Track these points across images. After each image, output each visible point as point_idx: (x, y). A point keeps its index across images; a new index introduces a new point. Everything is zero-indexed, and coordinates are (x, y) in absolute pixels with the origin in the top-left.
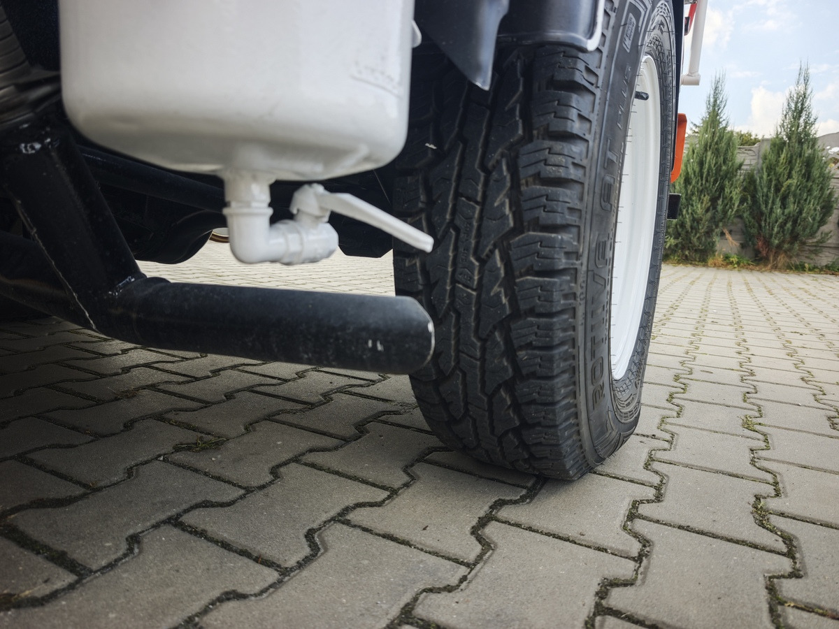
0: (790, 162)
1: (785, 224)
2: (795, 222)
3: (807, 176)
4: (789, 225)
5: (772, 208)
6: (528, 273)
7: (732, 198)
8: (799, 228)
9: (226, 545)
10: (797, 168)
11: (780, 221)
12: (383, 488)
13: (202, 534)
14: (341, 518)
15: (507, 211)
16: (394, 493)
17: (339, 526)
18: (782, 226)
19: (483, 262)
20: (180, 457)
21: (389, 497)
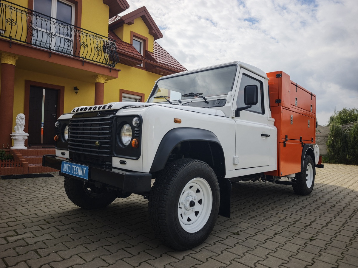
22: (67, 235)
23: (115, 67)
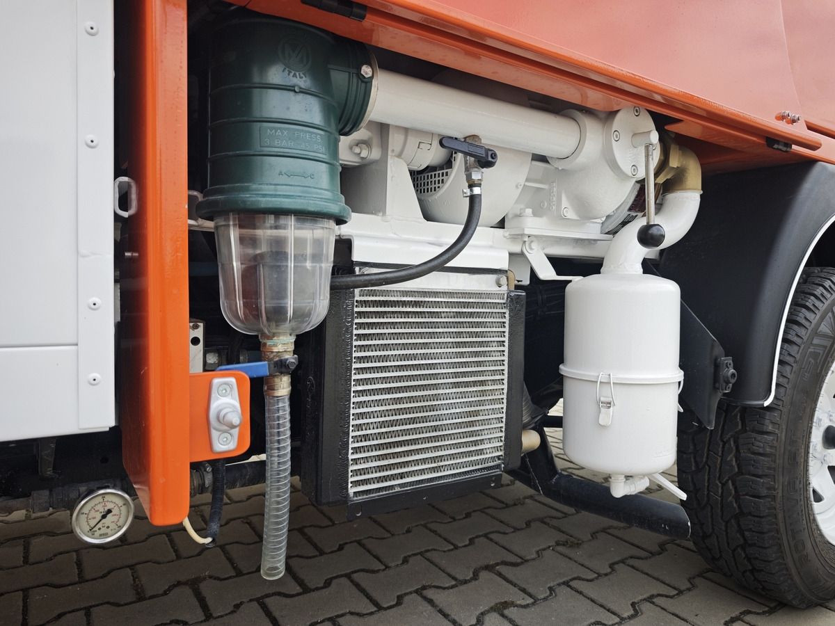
6: (747, 494)
9: (593, 601)
12: (675, 588)
13: (581, 593)
14: (650, 599)
15: (734, 463)
16: (680, 592)
17: (648, 604)
19: (723, 485)
20: (560, 549)
21: (677, 594)
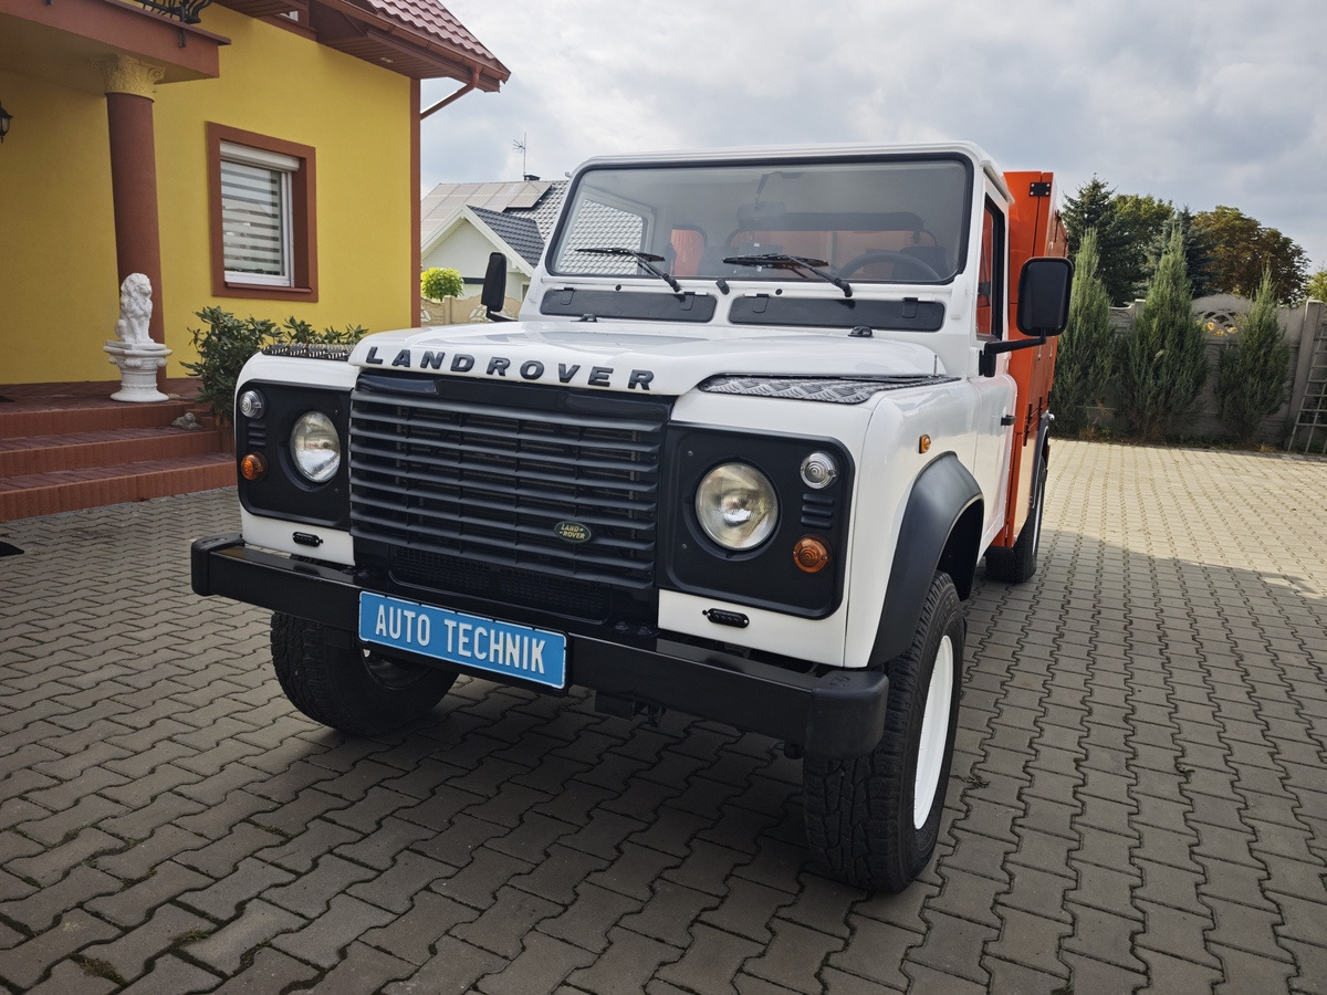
0: (1162, 329)
1: (1159, 395)
2: (1168, 393)
3: (1180, 345)
4: (1162, 397)
5: (1145, 379)
7: (1103, 368)
8: (1171, 400)
10: (1169, 336)
11: (1153, 392)
18: (1155, 398)
22: (427, 888)
23: (199, 21)
